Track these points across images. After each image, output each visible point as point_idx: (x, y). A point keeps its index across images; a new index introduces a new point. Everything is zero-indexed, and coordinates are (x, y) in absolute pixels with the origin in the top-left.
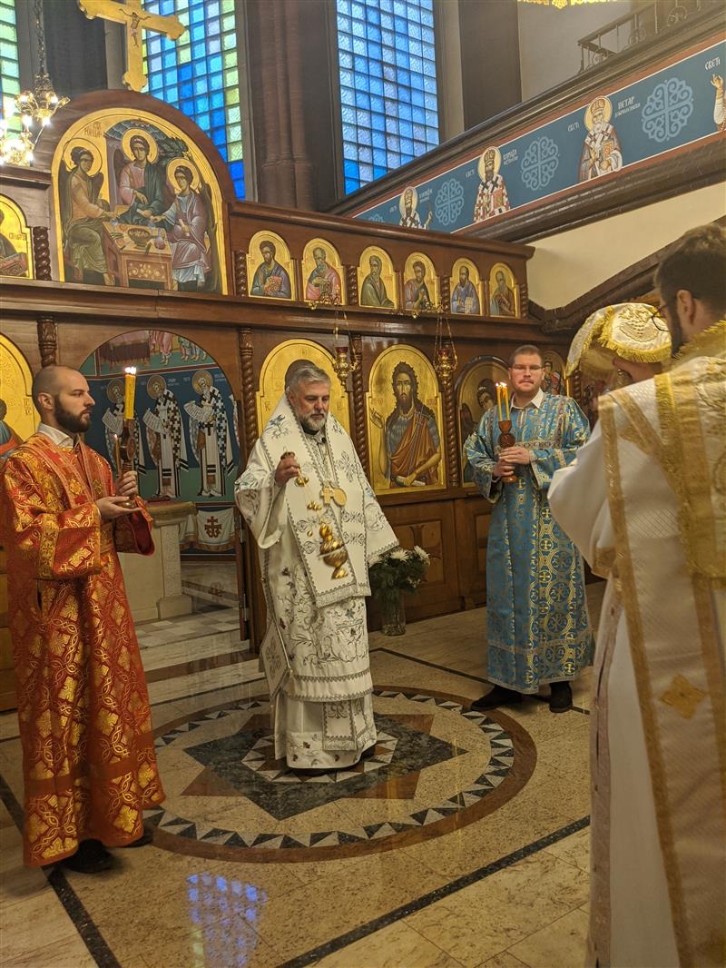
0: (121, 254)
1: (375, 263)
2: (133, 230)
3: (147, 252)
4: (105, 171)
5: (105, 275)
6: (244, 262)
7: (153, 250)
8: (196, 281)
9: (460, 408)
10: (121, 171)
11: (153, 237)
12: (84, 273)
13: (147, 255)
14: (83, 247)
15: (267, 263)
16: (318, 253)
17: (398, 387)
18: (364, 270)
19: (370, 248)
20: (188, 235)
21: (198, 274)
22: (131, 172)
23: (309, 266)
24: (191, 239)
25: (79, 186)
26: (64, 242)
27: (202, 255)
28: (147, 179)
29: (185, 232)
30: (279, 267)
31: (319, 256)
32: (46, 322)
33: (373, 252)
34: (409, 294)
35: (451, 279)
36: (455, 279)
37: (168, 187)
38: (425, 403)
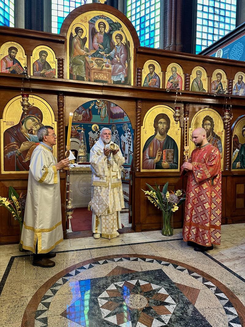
0: (91, 69)
1: (199, 73)
2: (97, 60)
3: (102, 69)
4: (87, 36)
5: (85, 78)
6: (141, 73)
7: (104, 68)
8: (121, 81)
9: (233, 137)
10: (94, 36)
11: (104, 63)
12: (77, 77)
13: (102, 70)
14: (77, 67)
15: (151, 73)
16: (174, 69)
17: (205, 126)
18: (193, 76)
19: (197, 67)
20: (119, 62)
21: (122, 78)
22: (98, 37)
23: (169, 75)
24: (120, 64)
25: (77, 42)
26: (70, 65)
27: (124, 70)
28: (104, 40)
29: (118, 60)
30: (156, 75)
31: (174, 70)
32: (61, 95)
33: (198, 69)
34: (213, 87)
35: (234, 81)
36: (236, 81)
37: (112, 42)
38: (217, 134)
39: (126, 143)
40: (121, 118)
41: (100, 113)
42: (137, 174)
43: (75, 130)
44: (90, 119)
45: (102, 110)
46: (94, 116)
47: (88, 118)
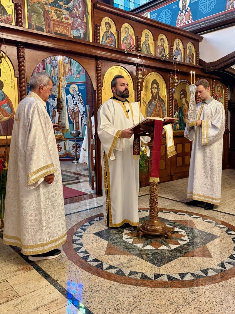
0: (51, 20)
2: (56, 10)
3: (61, 21)
5: (45, 29)
6: (99, 30)
7: (64, 20)
8: (80, 36)
9: (174, 100)
11: (64, 14)
12: (36, 27)
14: (36, 15)
16: (126, 29)
18: (143, 39)
19: (145, 30)
24: (79, 17)
26: (28, 12)
27: (83, 25)
30: (112, 34)
31: (127, 31)
32: (22, 47)
35: (174, 47)
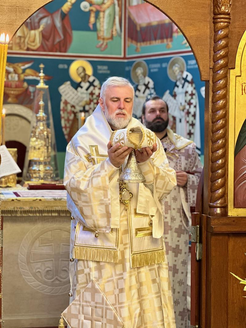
39: (178, 120)
40: (162, 38)
41: (95, 25)
42: (216, 225)
43: (16, 79)
44: (64, 46)
45: (101, 14)
46: (76, 35)
47: (57, 40)
